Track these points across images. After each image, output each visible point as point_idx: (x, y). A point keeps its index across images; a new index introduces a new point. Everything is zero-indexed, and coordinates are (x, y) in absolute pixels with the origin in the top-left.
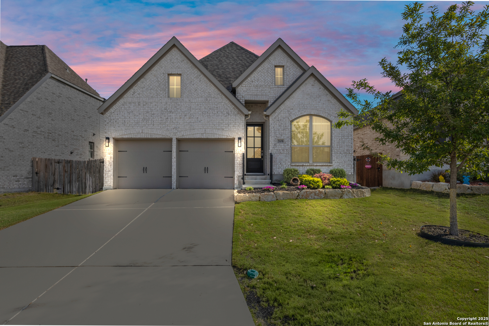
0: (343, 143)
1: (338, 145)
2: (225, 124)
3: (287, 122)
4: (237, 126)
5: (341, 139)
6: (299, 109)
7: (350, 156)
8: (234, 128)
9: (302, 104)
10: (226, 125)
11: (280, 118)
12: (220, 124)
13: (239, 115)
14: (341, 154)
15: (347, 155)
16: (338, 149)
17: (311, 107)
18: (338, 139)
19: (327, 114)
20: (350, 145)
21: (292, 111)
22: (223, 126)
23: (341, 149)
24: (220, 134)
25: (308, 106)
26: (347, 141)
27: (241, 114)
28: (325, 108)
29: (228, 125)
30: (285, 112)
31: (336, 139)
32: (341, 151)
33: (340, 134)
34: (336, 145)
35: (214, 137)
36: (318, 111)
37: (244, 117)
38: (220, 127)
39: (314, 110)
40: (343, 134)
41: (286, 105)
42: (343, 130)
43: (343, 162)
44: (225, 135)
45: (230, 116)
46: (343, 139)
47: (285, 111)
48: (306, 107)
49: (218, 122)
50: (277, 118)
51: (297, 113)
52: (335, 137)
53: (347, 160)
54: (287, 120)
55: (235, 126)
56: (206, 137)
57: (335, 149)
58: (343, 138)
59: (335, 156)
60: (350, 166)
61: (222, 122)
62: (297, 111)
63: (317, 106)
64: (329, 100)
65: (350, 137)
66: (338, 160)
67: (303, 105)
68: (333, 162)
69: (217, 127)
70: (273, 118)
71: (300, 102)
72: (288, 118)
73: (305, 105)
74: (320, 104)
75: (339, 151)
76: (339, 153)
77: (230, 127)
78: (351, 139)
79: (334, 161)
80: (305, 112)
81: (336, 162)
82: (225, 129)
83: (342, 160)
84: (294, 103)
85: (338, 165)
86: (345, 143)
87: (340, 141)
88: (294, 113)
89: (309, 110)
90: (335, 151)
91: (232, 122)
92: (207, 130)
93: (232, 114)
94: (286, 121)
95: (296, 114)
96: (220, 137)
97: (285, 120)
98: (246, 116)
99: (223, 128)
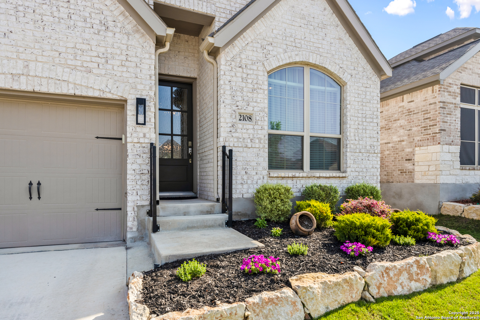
0: (364, 131)
1: (356, 134)
2: (95, 54)
3: (261, 73)
4: (134, 65)
5: (361, 123)
6: (285, 47)
7: (374, 158)
8: (125, 69)
9: (291, 36)
10: (99, 60)
11: (243, 62)
12: (79, 52)
13: (137, 36)
14: (361, 154)
15: (371, 155)
16: (356, 142)
17: (309, 47)
18: (356, 123)
19: (338, 67)
20: (375, 136)
21: (270, 48)
22: (88, 59)
23: (361, 142)
24: (78, 82)
25: (303, 42)
26: (371, 128)
27: (143, 35)
28: (334, 53)
29: (103, 60)
30: (255, 49)
31: (353, 123)
32: (361, 147)
33: (360, 112)
34: (352, 134)
35: (58, 91)
36: (322, 58)
37: (152, 44)
38: (79, 63)
39: (315, 55)
40: (364, 112)
41: (258, 33)
42: (364, 104)
43: (364, 170)
44: (96, 87)
45: (110, 34)
46: (365, 124)
47: (255, 45)
48: (299, 45)
49: (71, 45)
50: (239, 60)
51: (282, 55)
52: (352, 118)
53: (371, 166)
54: (261, 68)
55: (127, 64)
56: (30, 89)
57: (352, 142)
58: (364, 120)
59: (352, 158)
60: (375, 178)
61: (85, 47)
62: (281, 50)
63: (320, 46)
64: (340, 39)
65: (375, 121)
66: (356, 166)
67: (292, 39)
68: (349, 170)
69: (69, 62)
70: (229, 59)
71: (287, 30)
72: (263, 64)
73: (296, 40)
74: (325, 42)
75: (358, 146)
76: (358, 151)
77: (110, 67)
78: (376, 124)
79: (350, 167)
80: (297, 55)
81: (353, 170)
82: (95, 71)
83: (363, 166)
84: (274, 31)
85: (356, 177)
86: (368, 132)
87: (359, 127)
88: (275, 53)
89: (304, 52)
90: (352, 146)
91: (118, 52)
92: (32, 65)
93: (118, 30)
94: (258, 70)
95: (278, 56)
96: (78, 93)
97: (255, 68)
98: (159, 42)
99: (90, 65)
